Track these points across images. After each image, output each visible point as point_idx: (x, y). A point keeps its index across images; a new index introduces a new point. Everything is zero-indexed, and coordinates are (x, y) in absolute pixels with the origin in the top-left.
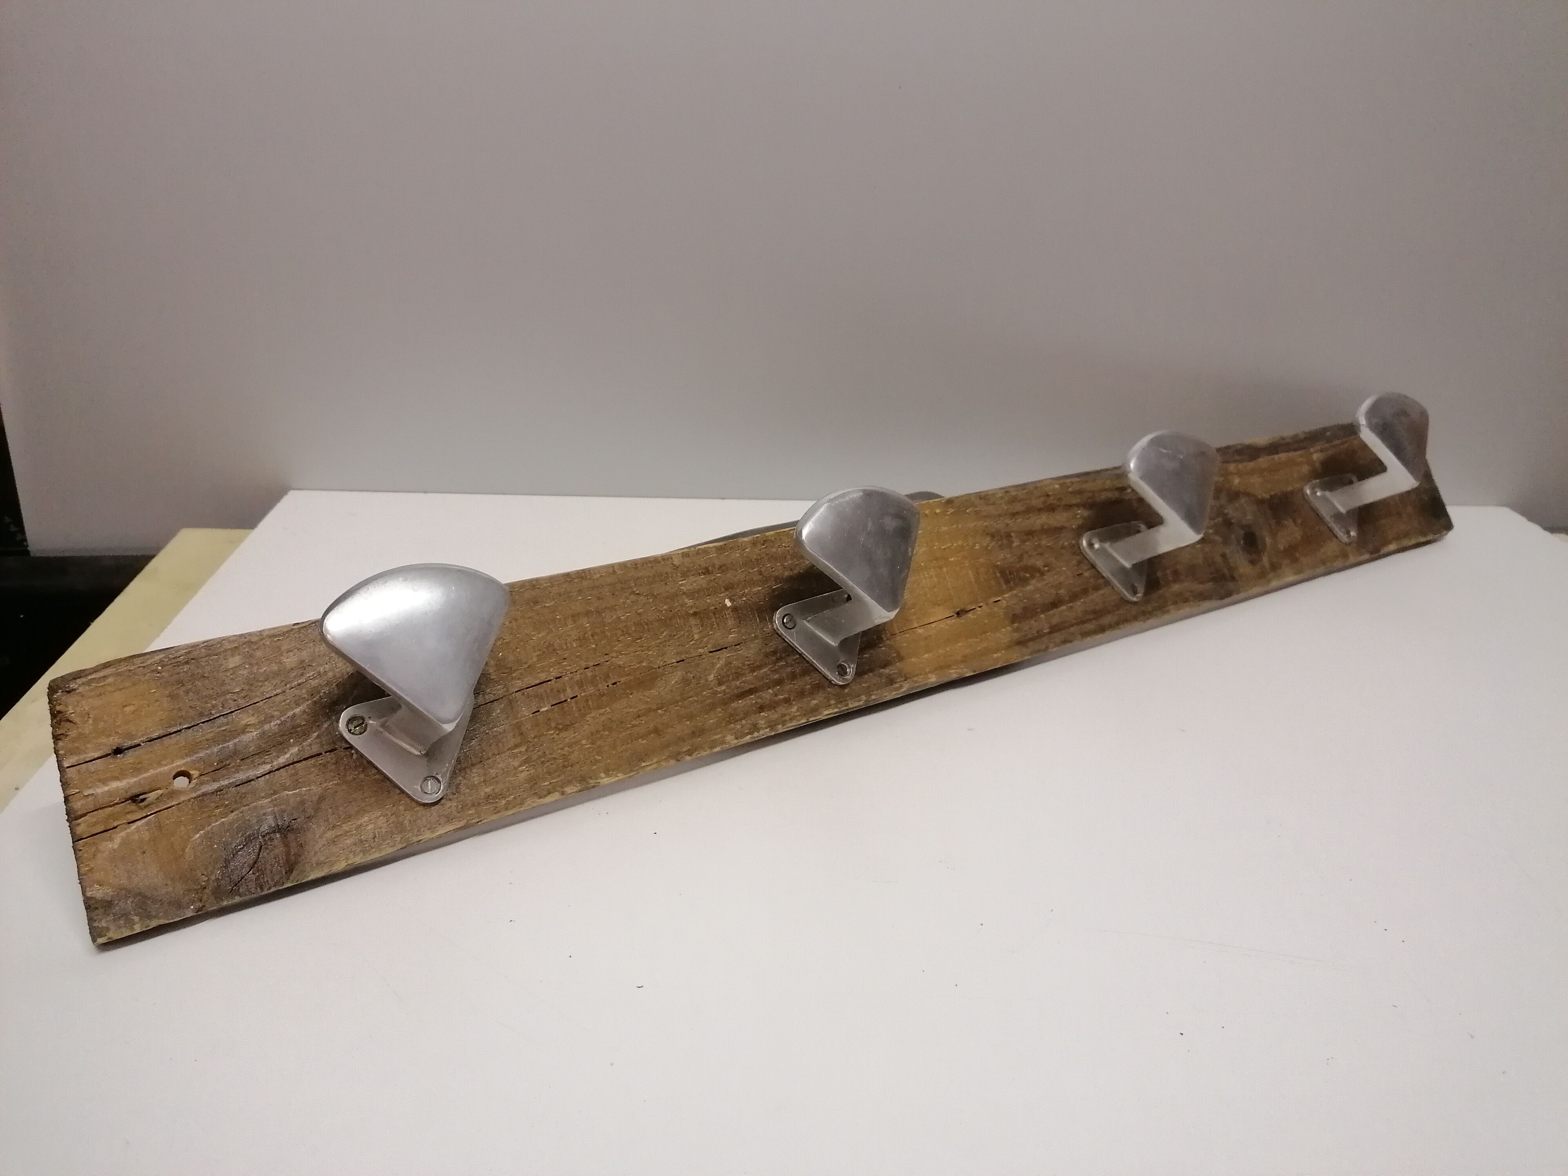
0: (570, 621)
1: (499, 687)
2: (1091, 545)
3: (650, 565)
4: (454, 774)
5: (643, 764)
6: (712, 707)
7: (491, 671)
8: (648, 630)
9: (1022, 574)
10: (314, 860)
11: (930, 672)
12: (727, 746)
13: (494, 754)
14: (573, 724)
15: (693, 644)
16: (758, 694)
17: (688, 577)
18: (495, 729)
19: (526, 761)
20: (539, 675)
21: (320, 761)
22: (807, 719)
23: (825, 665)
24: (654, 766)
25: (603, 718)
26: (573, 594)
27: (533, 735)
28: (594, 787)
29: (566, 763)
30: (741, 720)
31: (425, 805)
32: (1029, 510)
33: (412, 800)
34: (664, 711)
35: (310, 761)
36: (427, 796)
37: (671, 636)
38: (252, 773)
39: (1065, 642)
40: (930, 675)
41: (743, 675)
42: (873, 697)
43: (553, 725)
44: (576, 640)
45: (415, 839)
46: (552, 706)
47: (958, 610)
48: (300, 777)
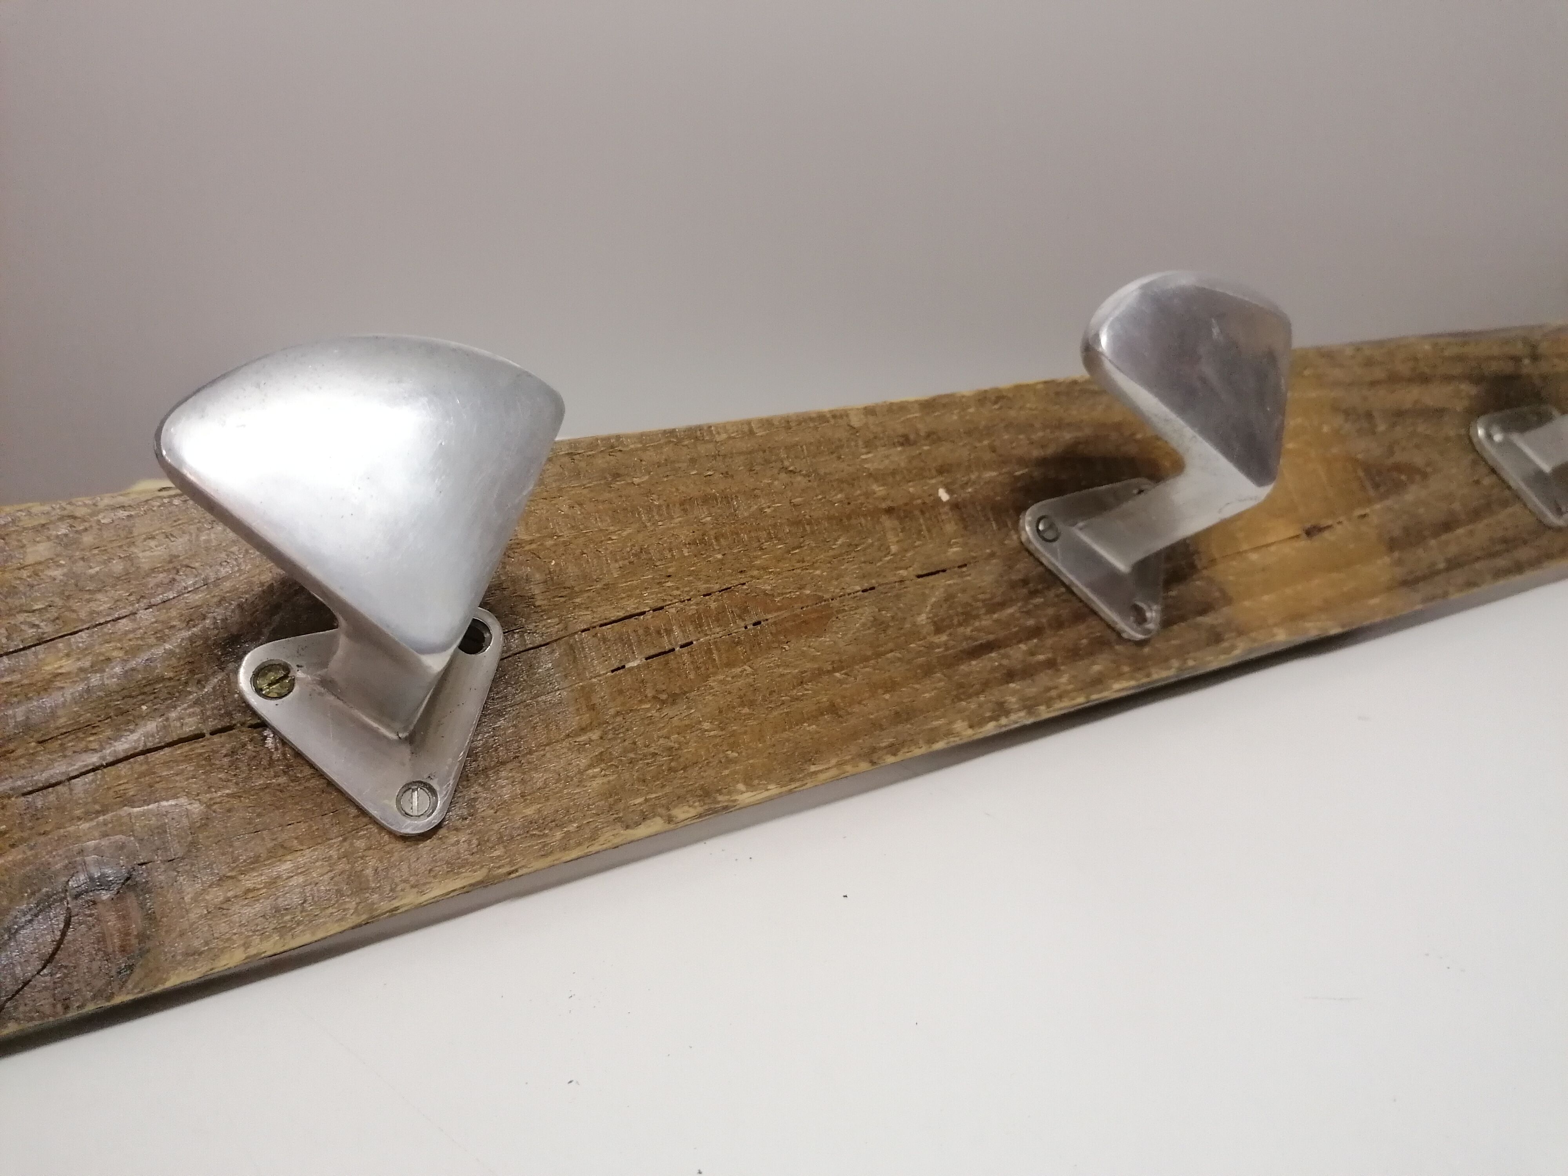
0: (677, 512)
1: (549, 621)
2: (1489, 436)
3: (812, 425)
4: (464, 778)
5: (813, 768)
6: (928, 671)
7: (536, 593)
8: (813, 533)
9: (1395, 474)
10: (180, 946)
11: (1276, 625)
12: (957, 739)
13: (539, 746)
14: (685, 693)
15: (888, 562)
16: (1002, 651)
17: (876, 447)
18: (544, 698)
19: (600, 759)
20: (625, 602)
21: (198, 747)
22: (1087, 697)
23: (1111, 604)
24: (833, 772)
25: (740, 683)
26: (680, 465)
27: (612, 711)
28: (725, 808)
29: (673, 764)
30: (977, 694)
31: (405, 838)
32: (1394, 379)
33: (382, 828)
34: (846, 674)
35: (179, 748)
36: (409, 821)
37: (851, 546)
38: (60, 769)
39: (1471, 584)
40: (1275, 630)
41: (977, 617)
42: (1191, 663)
43: (650, 693)
44: (689, 544)
45: (385, 906)
46: (647, 659)
47: (1308, 525)
48: (158, 779)
